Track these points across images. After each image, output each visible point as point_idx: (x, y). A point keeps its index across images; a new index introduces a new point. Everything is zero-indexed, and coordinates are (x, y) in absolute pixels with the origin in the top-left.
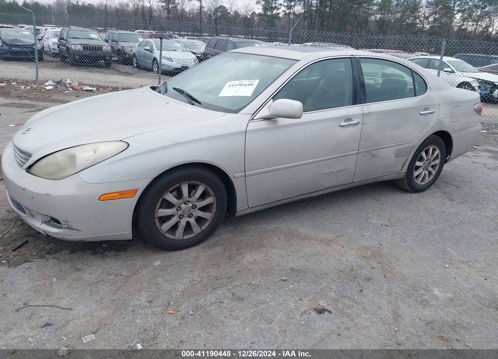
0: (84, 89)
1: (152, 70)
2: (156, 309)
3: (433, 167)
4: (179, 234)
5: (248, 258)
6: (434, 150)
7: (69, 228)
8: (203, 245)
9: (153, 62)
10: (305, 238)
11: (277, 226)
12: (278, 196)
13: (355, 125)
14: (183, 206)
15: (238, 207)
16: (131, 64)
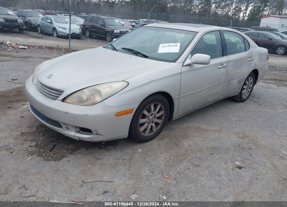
0: (19, 47)
1: (53, 36)
2: (158, 176)
3: (250, 88)
4: (147, 133)
5: (186, 143)
6: (251, 79)
7: (97, 134)
8: (157, 138)
9: (53, 30)
10: (206, 130)
11: (188, 125)
12: (190, 108)
13: (224, 67)
14: (150, 117)
15: (174, 116)
16: (37, 31)
